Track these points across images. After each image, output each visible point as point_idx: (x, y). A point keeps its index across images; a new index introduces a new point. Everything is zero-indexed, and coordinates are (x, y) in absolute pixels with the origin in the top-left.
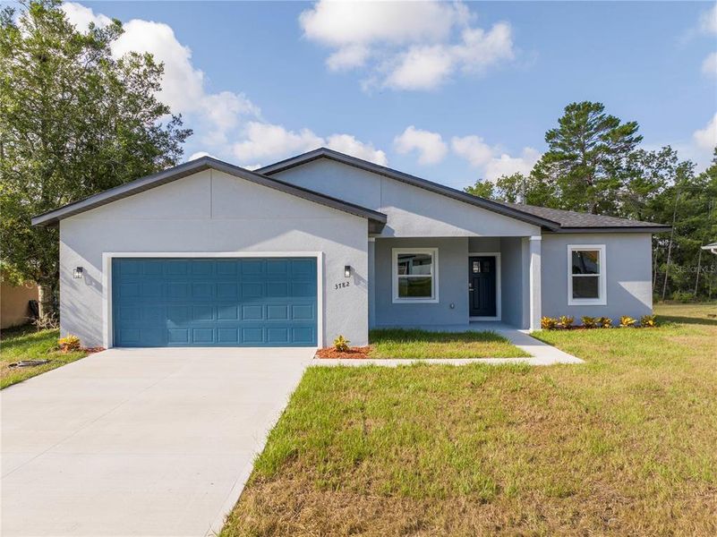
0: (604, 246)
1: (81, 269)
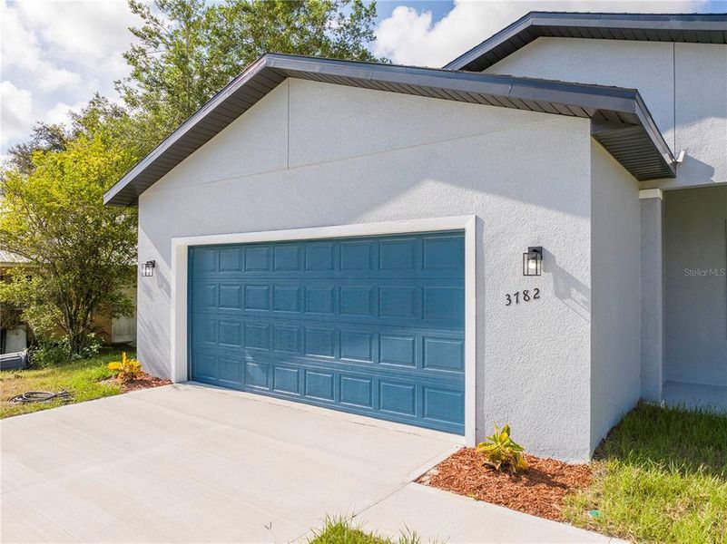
1: (152, 264)
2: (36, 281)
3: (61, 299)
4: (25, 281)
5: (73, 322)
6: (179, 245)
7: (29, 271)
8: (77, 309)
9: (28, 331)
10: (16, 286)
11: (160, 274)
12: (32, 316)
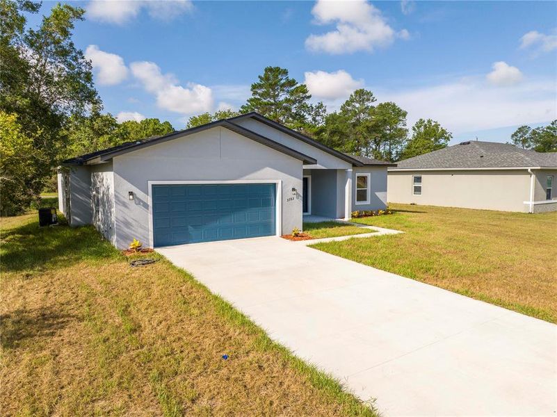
0: (370, 174)
1: (131, 193)
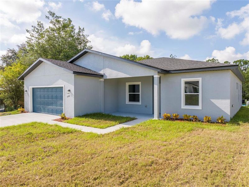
0: (201, 78)
1: (27, 91)
2: (7, 94)
3: (12, 98)
4: (4, 94)
5: (14, 103)
6: (31, 88)
7: (5, 92)
8: (15, 100)
9: (5, 105)
10: (2, 95)
11: (28, 93)
12: (5, 101)
